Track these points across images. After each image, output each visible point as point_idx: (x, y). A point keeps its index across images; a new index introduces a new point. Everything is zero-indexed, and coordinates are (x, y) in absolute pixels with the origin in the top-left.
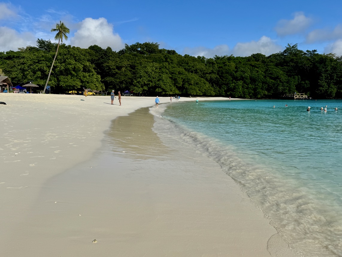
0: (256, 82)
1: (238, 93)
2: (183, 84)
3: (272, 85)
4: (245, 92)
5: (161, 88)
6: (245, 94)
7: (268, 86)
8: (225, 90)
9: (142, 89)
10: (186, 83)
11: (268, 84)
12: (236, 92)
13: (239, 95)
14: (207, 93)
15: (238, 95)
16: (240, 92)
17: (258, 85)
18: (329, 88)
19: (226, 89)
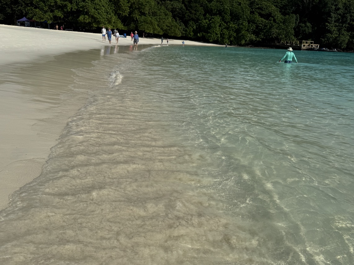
0: (239, 19)
1: (214, 36)
2: (130, 13)
3: (263, 25)
4: (224, 34)
5: (89, 15)
6: (223, 38)
7: (257, 27)
8: (194, 30)
9: (51, 14)
10: (136, 11)
11: (256, 23)
12: (211, 34)
13: (216, 39)
14: (170, 32)
15: (214, 38)
16: (217, 34)
17: (242, 24)
18: (339, 35)
19: (195, 27)
